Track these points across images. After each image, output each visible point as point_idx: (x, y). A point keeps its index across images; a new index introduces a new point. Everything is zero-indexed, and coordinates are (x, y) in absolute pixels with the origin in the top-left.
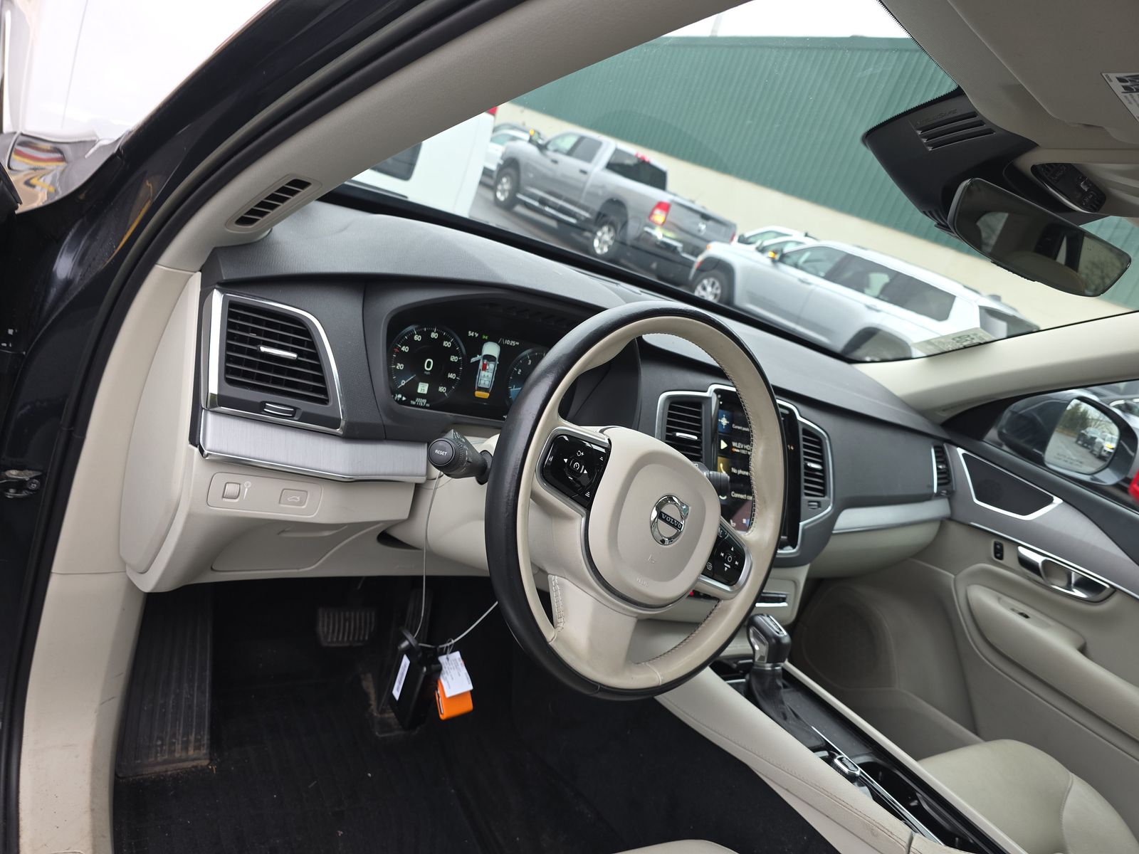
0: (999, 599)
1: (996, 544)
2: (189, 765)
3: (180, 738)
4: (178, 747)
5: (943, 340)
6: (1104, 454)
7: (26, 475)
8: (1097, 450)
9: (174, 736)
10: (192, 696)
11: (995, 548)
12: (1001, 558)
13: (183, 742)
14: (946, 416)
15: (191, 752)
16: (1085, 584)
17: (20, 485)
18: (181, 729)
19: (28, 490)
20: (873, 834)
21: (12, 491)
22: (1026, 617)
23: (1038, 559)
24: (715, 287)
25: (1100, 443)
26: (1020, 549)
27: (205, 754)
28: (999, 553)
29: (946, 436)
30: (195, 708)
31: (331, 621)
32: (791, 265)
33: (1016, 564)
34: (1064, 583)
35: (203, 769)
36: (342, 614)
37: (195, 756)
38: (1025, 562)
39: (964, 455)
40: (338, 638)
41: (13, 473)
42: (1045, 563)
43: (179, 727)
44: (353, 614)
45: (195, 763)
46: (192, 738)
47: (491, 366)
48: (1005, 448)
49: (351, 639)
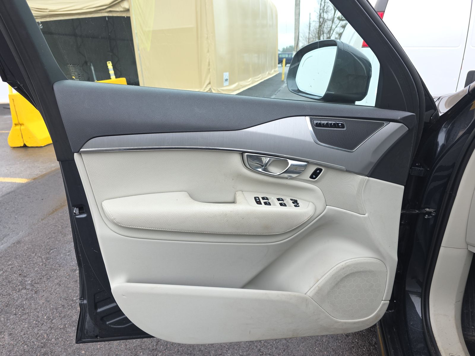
7: (432, 210)
17: (429, 213)
19: (432, 216)
21: (427, 216)
41: (427, 210)
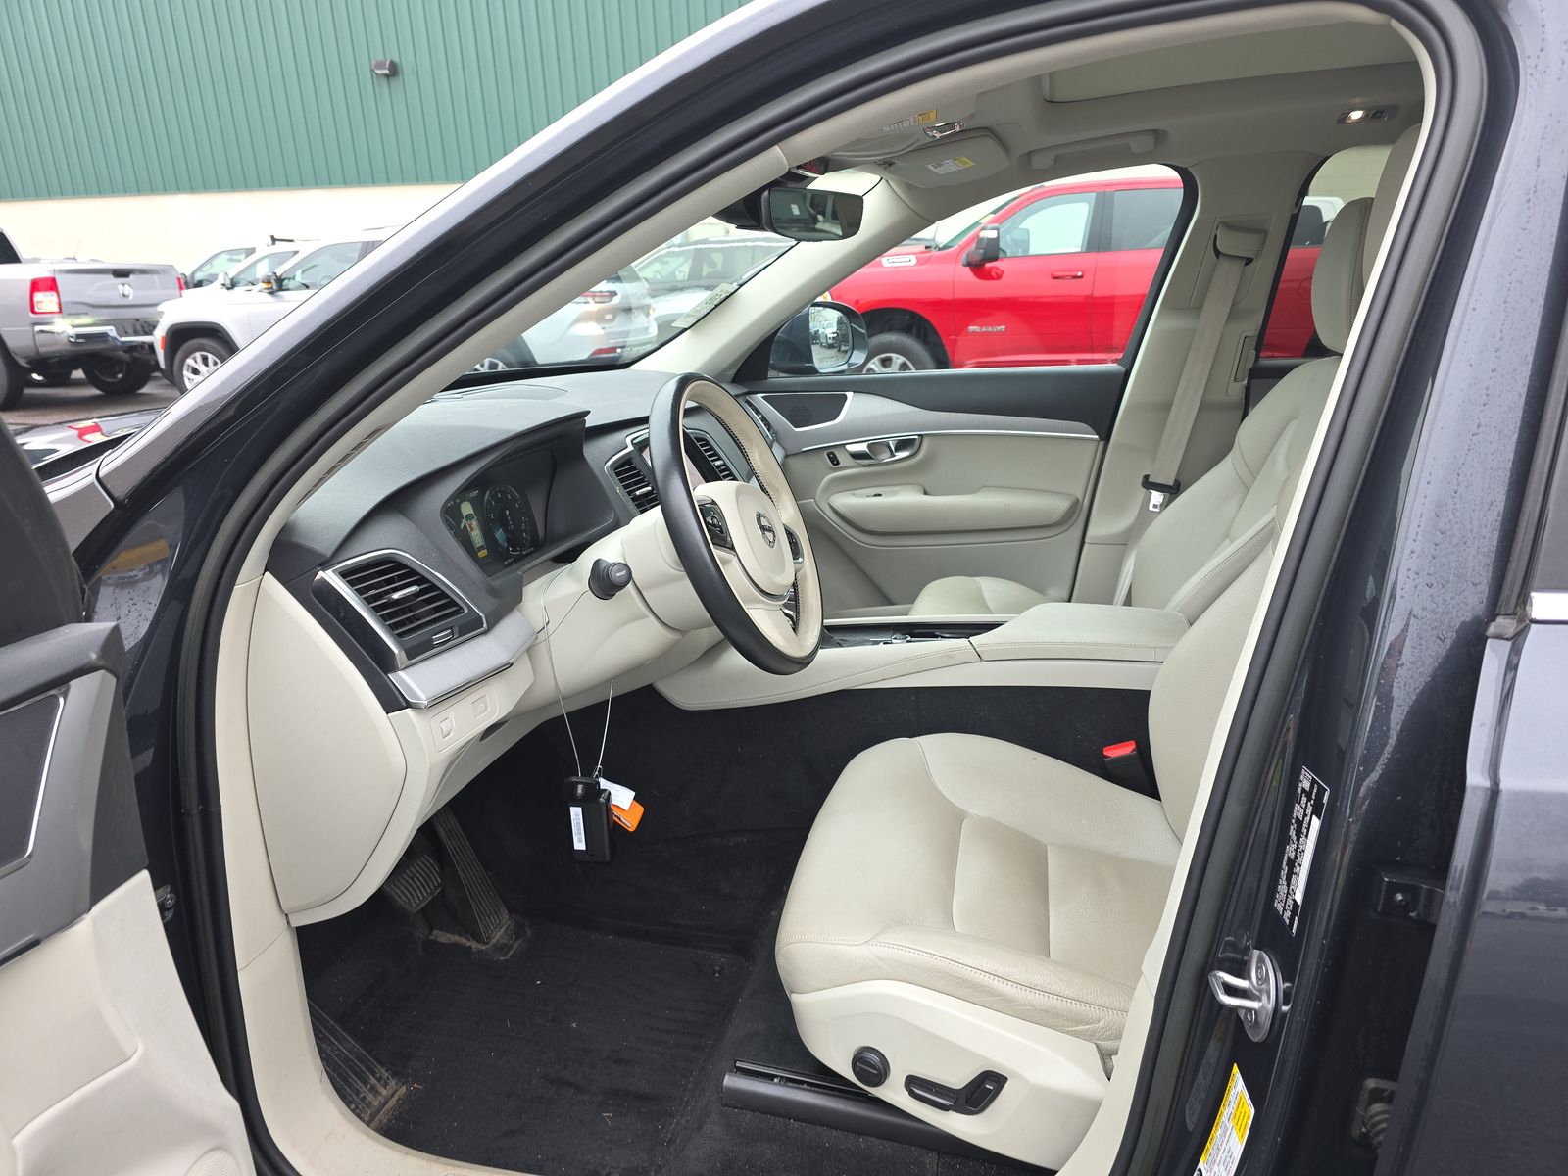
0: (854, 494)
1: (828, 455)
2: (392, 1102)
3: (364, 1089)
4: (370, 1097)
5: (698, 308)
6: (830, 341)
8: (823, 340)
9: (357, 1092)
10: (339, 1049)
11: (829, 457)
12: (838, 463)
13: (370, 1090)
14: (733, 372)
15: (384, 1092)
16: (902, 445)
18: (358, 1082)
20: (951, 657)
22: (880, 495)
23: (863, 447)
24: (210, 362)
25: (823, 333)
26: (848, 447)
27: (397, 1084)
28: (834, 460)
29: (746, 390)
30: (351, 1057)
31: (402, 888)
32: (297, 289)
33: (850, 461)
34: (888, 454)
35: (408, 1095)
36: (404, 875)
37: (390, 1092)
38: (856, 456)
39: (763, 397)
40: (419, 899)
42: (869, 446)
43: (355, 1081)
44: (412, 869)
45: (396, 1097)
46: (373, 1081)
47: (475, 524)
48: (781, 375)
49: (429, 891)
